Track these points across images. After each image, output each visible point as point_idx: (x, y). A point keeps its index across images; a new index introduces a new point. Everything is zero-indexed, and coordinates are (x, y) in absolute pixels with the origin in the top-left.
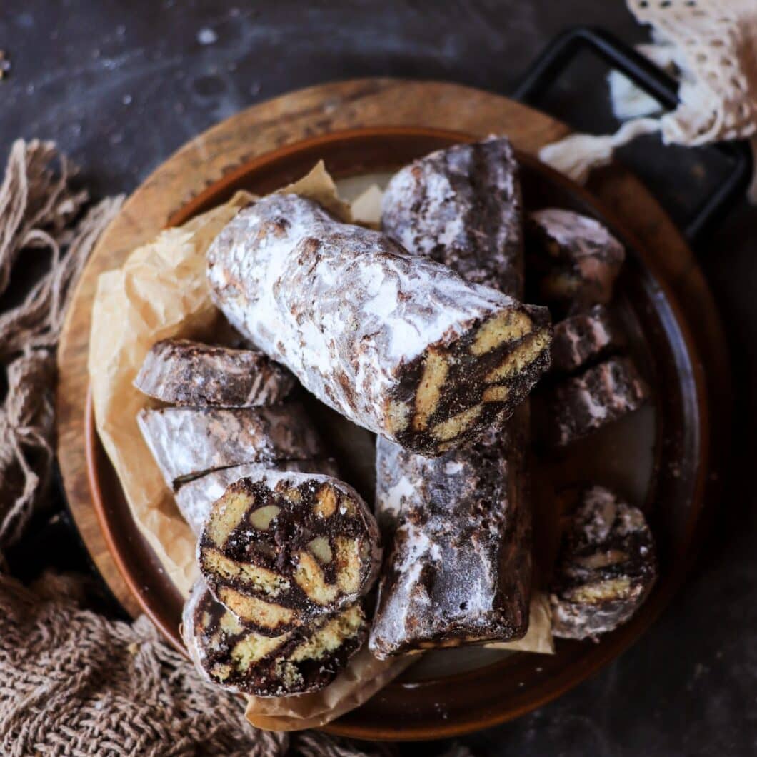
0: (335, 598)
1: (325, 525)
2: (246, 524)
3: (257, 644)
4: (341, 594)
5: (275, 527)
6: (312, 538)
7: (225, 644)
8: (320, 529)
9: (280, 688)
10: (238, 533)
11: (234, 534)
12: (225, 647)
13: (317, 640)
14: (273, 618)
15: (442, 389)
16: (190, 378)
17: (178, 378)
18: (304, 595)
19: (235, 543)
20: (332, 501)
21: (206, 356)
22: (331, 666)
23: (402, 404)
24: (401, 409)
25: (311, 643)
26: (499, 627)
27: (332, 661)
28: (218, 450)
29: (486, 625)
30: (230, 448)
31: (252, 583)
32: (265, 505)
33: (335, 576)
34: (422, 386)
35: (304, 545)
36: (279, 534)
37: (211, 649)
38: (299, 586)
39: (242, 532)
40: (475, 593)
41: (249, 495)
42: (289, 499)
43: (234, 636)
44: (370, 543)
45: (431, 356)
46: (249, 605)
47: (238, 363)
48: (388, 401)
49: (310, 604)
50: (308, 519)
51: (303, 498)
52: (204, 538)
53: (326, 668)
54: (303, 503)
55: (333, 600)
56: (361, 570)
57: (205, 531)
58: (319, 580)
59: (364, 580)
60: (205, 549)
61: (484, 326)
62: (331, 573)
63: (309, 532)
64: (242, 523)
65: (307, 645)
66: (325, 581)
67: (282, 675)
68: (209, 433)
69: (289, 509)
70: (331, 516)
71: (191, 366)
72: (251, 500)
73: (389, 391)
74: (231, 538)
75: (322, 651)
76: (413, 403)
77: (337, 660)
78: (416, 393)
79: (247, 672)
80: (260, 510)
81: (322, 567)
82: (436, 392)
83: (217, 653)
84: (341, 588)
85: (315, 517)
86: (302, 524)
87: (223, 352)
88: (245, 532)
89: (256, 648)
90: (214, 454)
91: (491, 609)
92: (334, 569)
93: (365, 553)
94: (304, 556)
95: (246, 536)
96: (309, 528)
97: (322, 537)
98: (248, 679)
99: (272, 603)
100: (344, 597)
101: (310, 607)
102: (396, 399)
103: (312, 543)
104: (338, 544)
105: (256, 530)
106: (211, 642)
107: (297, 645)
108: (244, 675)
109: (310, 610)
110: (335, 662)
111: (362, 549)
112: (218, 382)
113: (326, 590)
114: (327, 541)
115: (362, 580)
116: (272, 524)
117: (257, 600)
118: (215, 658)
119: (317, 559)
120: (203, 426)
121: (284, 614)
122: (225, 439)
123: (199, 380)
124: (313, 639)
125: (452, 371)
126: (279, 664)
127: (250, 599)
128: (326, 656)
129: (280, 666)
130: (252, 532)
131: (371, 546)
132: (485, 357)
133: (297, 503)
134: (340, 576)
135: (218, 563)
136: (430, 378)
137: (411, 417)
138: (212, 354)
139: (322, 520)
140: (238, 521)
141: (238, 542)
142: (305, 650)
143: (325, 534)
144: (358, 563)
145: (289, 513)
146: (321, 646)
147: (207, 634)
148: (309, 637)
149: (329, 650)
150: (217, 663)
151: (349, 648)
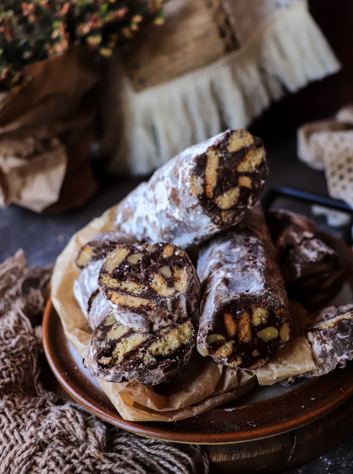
0: (173, 293)
1: (168, 260)
2: (125, 262)
3: (128, 343)
4: (176, 292)
5: (141, 262)
6: (161, 267)
7: (109, 344)
8: (165, 262)
9: (141, 364)
10: (120, 266)
11: (118, 266)
12: (109, 346)
13: (165, 341)
14: (137, 304)
15: (217, 170)
18: (156, 292)
19: (118, 271)
20: (171, 250)
23: (199, 178)
24: (199, 181)
25: (161, 342)
26: (269, 297)
27: (174, 356)
29: (261, 294)
31: (126, 289)
32: (136, 253)
33: (173, 284)
34: (208, 168)
35: (155, 270)
36: (143, 266)
37: (100, 347)
38: (153, 289)
39: (123, 265)
40: (253, 286)
41: (127, 249)
42: (149, 249)
43: (115, 340)
44: (192, 267)
45: (210, 152)
46: (124, 298)
48: (192, 176)
49: (159, 296)
50: (159, 258)
51: (156, 249)
52: (102, 269)
54: (156, 251)
55: (172, 295)
56: (188, 280)
57: (103, 266)
58: (165, 286)
59: (189, 285)
60: (102, 274)
61: (231, 136)
62: (171, 282)
63: (159, 265)
64: (123, 261)
65: (158, 341)
66: (168, 286)
67: (143, 358)
69: (148, 254)
70: (171, 256)
72: (129, 251)
73: (192, 170)
74: (116, 268)
75: (168, 349)
76: (204, 177)
77: (177, 357)
78: (205, 171)
80: (133, 256)
81: (166, 280)
82: (215, 173)
83: (103, 350)
84: (176, 289)
85: (162, 257)
86: (155, 261)
88: (124, 266)
89: (127, 346)
91: (263, 288)
92: (172, 280)
93: (189, 272)
94: (156, 275)
95: (125, 268)
96: (159, 262)
97: (166, 266)
99: (138, 297)
100: (179, 293)
101: (159, 298)
102: (196, 174)
103: (160, 269)
104: (174, 269)
105: (130, 264)
106: (100, 344)
107: (153, 342)
109: (159, 299)
111: (188, 270)
113: (168, 290)
114: (169, 267)
115: (188, 284)
116: (139, 261)
117: (129, 296)
118: (101, 353)
119: (163, 276)
121: (144, 301)
124: (162, 339)
125: (221, 161)
126: (141, 352)
127: (125, 296)
128: (170, 352)
129: (142, 354)
130: (128, 265)
131: (193, 269)
132: (235, 154)
133: (152, 251)
134: (176, 284)
135: (108, 281)
136: (211, 164)
137: (204, 185)
139: (166, 258)
140: (121, 261)
141: (120, 271)
142: (158, 345)
143: (168, 264)
144: (186, 277)
145: (148, 255)
146: (167, 345)
147: (99, 340)
148: (160, 338)
149: (172, 349)
150: (103, 357)
151: (185, 351)
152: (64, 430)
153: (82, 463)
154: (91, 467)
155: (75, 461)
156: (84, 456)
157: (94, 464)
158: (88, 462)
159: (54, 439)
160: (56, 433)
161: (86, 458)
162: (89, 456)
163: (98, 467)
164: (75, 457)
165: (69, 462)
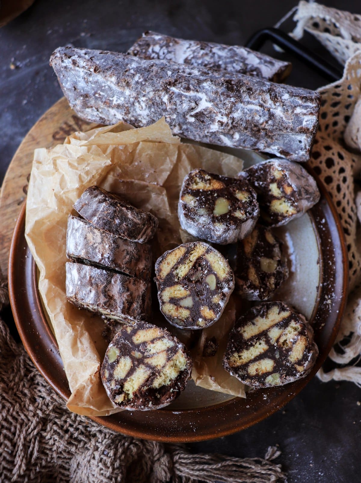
3: (134, 382)
12: (118, 386)
13: (164, 374)
16: (113, 218)
17: (107, 216)
21: (124, 209)
22: (177, 388)
25: (160, 376)
27: (176, 384)
28: (85, 248)
30: (91, 250)
37: (112, 389)
43: (121, 380)
47: (139, 217)
53: (174, 389)
65: (159, 377)
68: (86, 238)
71: (115, 212)
75: (169, 380)
77: (179, 383)
79: (133, 399)
83: (115, 390)
87: (133, 209)
89: (134, 384)
90: (83, 250)
98: (134, 402)
106: (111, 385)
107: (154, 379)
108: (132, 400)
110: (178, 385)
112: (127, 226)
118: (114, 393)
120: (84, 233)
122: (91, 244)
123: (117, 221)
124: (162, 374)
128: (172, 382)
138: (127, 208)
142: (159, 381)
146: (167, 377)
147: (108, 381)
148: (159, 373)
149: (173, 379)
150: (117, 396)
151: (184, 376)
152: (56, 403)
153: (77, 429)
154: (83, 430)
155: (71, 429)
156: (77, 423)
157: (86, 427)
158: (80, 427)
159: (51, 413)
160: (51, 408)
161: (79, 424)
162: (81, 422)
163: (89, 429)
164: (71, 426)
165: (67, 431)
